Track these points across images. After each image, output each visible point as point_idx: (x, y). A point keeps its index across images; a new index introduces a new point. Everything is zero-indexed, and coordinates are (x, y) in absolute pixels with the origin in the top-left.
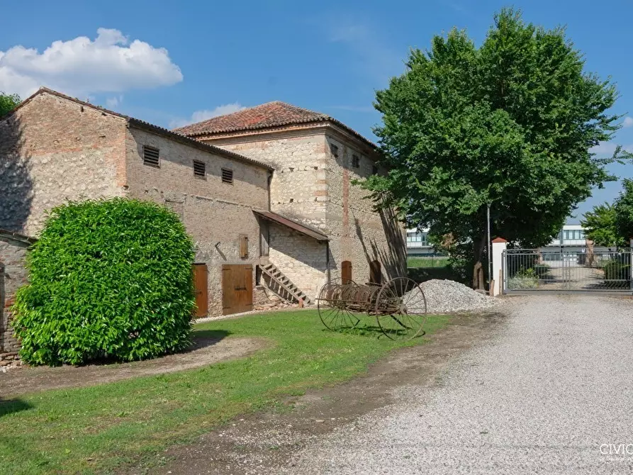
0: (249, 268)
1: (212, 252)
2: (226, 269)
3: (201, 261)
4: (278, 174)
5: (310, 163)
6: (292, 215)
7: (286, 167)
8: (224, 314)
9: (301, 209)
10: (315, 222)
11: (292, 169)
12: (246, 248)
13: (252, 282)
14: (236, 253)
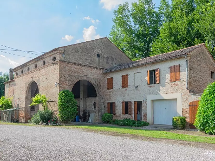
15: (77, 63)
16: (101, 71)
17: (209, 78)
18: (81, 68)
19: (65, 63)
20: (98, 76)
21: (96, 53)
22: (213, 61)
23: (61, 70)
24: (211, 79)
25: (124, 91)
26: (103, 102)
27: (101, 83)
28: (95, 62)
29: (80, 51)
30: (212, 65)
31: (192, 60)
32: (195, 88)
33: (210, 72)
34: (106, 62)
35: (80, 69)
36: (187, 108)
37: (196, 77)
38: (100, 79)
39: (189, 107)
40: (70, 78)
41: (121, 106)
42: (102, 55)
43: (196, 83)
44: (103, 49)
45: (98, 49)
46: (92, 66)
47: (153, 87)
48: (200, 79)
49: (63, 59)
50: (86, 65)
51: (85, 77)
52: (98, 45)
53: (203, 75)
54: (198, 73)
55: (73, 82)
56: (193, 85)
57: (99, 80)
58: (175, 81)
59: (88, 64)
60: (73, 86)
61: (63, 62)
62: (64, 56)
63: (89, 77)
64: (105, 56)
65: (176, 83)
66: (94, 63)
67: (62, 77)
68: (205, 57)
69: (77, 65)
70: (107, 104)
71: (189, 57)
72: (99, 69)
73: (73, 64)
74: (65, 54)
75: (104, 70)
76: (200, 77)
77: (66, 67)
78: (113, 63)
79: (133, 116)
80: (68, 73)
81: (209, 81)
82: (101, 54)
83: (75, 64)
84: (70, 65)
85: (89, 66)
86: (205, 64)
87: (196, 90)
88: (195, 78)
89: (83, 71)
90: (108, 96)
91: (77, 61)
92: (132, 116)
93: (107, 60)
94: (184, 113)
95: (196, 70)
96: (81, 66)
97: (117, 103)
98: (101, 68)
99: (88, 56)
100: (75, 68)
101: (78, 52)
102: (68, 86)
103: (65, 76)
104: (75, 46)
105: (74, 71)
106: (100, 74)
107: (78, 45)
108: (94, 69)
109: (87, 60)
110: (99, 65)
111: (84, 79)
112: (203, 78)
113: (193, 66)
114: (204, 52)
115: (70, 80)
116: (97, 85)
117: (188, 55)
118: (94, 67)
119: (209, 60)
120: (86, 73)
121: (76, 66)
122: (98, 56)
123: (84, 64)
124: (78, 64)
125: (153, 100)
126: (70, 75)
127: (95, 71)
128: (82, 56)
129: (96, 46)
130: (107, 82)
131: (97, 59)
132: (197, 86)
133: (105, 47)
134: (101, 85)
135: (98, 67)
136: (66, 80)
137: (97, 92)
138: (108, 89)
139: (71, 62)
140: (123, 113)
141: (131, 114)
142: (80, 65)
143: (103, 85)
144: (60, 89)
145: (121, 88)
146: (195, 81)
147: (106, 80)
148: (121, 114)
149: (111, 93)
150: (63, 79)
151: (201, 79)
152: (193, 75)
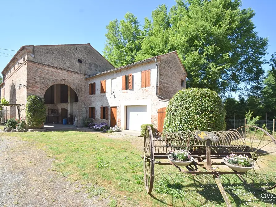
15: (52, 66)
16: (83, 76)
17: (180, 86)
18: (58, 72)
19: (35, 64)
20: (79, 81)
21: (77, 58)
22: (183, 70)
23: (29, 72)
24: (181, 87)
25: (103, 96)
26: (85, 107)
27: (83, 88)
28: (76, 67)
29: (56, 53)
30: (182, 74)
31: (163, 66)
32: (165, 95)
33: (181, 81)
34: (89, 68)
35: (56, 72)
36: (156, 114)
37: (166, 83)
38: (82, 84)
39: (157, 114)
40: (42, 81)
41: (100, 111)
42: (84, 61)
43: (166, 89)
44: (85, 55)
45: (79, 54)
46: (71, 70)
47: (126, 92)
48: (170, 86)
49: (32, 59)
50: (64, 69)
51: (63, 80)
52: (78, 50)
53: (174, 82)
54: (168, 79)
55: (46, 85)
56: (163, 92)
57: (80, 85)
58: (146, 87)
59: (67, 68)
60: (46, 89)
61: (32, 62)
62: (33, 56)
63: (68, 81)
64: (88, 63)
65: (146, 88)
66: (74, 68)
67: (31, 79)
68: (176, 65)
69: (51, 67)
70: (89, 109)
71: (160, 62)
72: (80, 74)
73: (46, 66)
74: (36, 55)
75: (86, 76)
76: (170, 83)
77: (37, 69)
78: (97, 69)
79: (110, 121)
80: (39, 75)
81: (179, 89)
82: (83, 59)
83: (50, 66)
84: (42, 67)
85: (68, 70)
86: (176, 72)
87: (166, 96)
88: (166, 85)
89: (60, 74)
90: (90, 101)
91: (51, 63)
92: (108, 121)
93: (90, 66)
94: (153, 120)
95: (167, 77)
96: (57, 69)
97: (96, 108)
98: (83, 74)
99: (67, 60)
100: (50, 71)
101: (53, 54)
102: (39, 89)
103: (35, 78)
104: (49, 48)
105: (47, 73)
106: (82, 79)
107: (54, 47)
108: (74, 74)
109: (65, 63)
110: (80, 71)
111: (62, 83)
112: (174, 85)
113: (164, 71)
114: (176, 60)
115: (43, 83)
116: (78, 90)
117: (158, 59)
118: (74, 72)
119: (180, 68)
120: (64, 77)
121: (51, 69)
122: (80, 61)
123: (61, 68)
124: (54, 67)
125: (127, 106)
126: (42, 78)
127: (75, 76)
128: (59, 59)
129: (77, 51)
130: (89, 88)
131: (78, 64)
132: (167, 93)
133: (88, 53)
134: (83, 90)
135: (79, 72)
136: (37, 82)
137: (78, 97)
138: (90, 94)
139: (44, 63)
140: (101, 118)
141: (107, 119)
142: (55, 68)
143: (85, 90)
144: (27, 92)
145: (100, 93)
146: (165, 87)
147: (89, 85)
148: (100, 118)
149: (92, 98)
150: (33, 81)
151: (172, 86)
152: (163, 81)
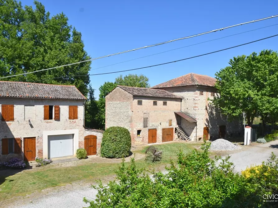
0: (172, 129)
1: (158, 125)
2: (163, 130)
3: (155, 128)
4: (184, 100)
5: (192, 98)
6: (187, 113)
7: (186, 98)
8: (162, 142)
9: (190, 111)
10: (193, 116)
11: (187, 99)
12: (171, 123)
13: (173, 133)
14: (168, 124)
36: (82, 141)
41: (1, 145)
47: (51, 122)
65: (74, 120)
94: (80, 145)
140: (3, 154)
148: (0, 154)
